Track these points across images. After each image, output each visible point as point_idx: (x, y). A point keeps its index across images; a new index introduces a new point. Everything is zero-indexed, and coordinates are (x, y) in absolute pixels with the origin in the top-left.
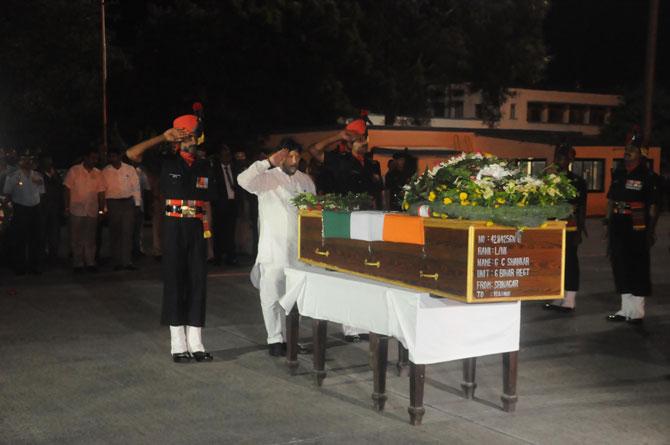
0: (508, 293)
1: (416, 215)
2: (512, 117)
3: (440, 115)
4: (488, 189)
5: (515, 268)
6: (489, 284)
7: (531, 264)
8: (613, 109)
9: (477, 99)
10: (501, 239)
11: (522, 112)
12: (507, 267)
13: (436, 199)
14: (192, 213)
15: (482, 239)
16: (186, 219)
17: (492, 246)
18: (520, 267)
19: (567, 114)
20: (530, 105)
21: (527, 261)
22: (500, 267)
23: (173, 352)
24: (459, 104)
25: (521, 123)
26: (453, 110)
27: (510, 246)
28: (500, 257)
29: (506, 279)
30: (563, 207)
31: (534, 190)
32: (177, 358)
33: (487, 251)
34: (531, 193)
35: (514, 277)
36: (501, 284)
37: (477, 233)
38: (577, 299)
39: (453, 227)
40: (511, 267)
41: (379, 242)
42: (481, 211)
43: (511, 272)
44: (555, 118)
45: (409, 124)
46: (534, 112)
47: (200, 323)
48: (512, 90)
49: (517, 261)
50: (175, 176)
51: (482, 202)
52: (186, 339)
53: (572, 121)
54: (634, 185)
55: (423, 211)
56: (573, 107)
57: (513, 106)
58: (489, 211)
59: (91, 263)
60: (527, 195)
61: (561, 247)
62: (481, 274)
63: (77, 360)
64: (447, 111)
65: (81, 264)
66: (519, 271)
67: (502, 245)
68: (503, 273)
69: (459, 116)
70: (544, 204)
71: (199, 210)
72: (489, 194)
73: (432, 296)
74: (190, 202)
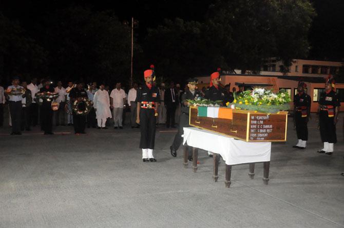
0: (263, 139)
1: (230, 108)
2: (296, 71)
3: (266, 70)
4: (256, 98)
5: (266, 129)
6: (255, 135)
7: (273, 128)
8: (340, 68)
9: (281, 63)
10: (260, 118)
11: (300, 69)
12: (263, 129)
13: (237, 102)
14: (151, 107)
15: (253, 118)
16: (149, 109)
17: (257, 120)
18: (268, 129)
19: (320, 70)
20: (304, 66)
21: (271, 126)
22: (260, 128)
23: (143, 158)
24: (274, 66)
25: (300, 74)
26: (271, 68)
27: (264, 121)
28: (260, 124)
29: (262, 133)
30: (285, 106)
31: (274, 99)
32: (144, 160)
33: (255, 122)
34: (272, 100)
35: (266, 133)
36: (261, 135)
37: (251, 115)
38: (307, 144)
39: (242, 113)
40: (265, 129)
41: (217, 118)
42: (253, 107)
43: (264, 131)
44: (314, 71)
45: (251, 73)
46: (306, 69)
47: (152, 148)
48: (295, 60)
49: (267, 126)
50: (144, 94)
51: (253, 104)
52: (147, 153)
53: (322, 73)
54: (329, 99)
55: (233, 107)
56: (322, 67)
57: (296, 67)
58: (256, 107)
59: (121, 125)
60: (270, 101)
61: (285, 121)
62: (252, 131)
63: (108, 159)
64: (269, 68)
65: (117, 126)
66: (268, 130)
67: (261, 120)
68: (261, 131)
69: (274, 70)
70: (278, 105)
71: (153, 106)
72: (256, 100)
73: (235, 139)
74: (150, 103)
